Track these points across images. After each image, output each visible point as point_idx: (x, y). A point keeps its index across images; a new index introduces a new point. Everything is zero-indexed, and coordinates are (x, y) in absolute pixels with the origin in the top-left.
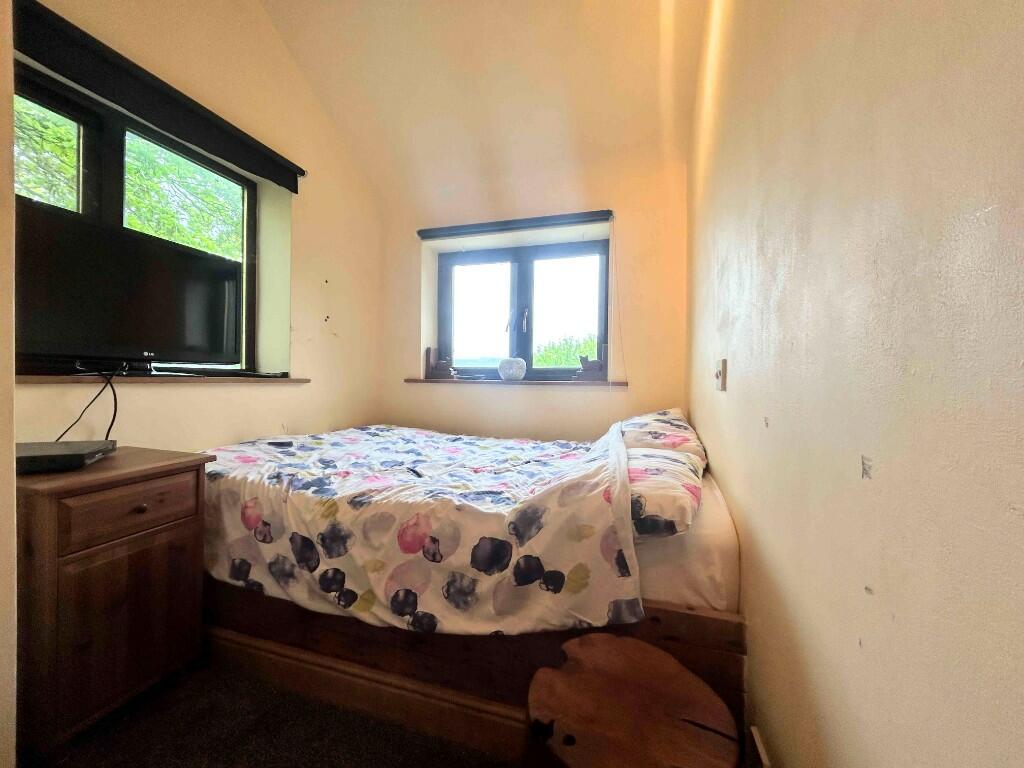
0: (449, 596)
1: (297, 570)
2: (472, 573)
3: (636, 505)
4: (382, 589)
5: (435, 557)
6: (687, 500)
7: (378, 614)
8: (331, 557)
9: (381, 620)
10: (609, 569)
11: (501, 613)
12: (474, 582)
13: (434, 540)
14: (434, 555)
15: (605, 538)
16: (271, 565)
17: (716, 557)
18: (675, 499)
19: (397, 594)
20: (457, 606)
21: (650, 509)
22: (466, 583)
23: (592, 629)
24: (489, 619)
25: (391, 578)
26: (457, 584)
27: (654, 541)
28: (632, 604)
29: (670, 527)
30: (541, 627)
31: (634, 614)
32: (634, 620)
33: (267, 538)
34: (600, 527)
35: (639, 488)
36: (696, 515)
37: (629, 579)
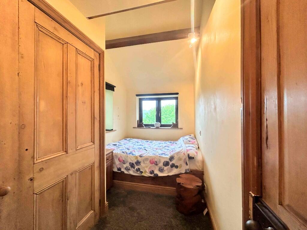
0: (159, 170)
1: (130, 169)
2: (163, 167)
3: (188, 155)
4: (148, 170)
5: (157, 165)
6: (196, 154)
7: (147, 174)
8: (137, 166)
9: (148, 175)
10: (185, 165)
11: (168, 172)
12: (163, 168)
13: (156, 162)
14: (156, 164)
15: (184, 160)
16: (126, 168)
17: (200, 162)
18: (194, 154)
19: (150, 171)
20: (161, 172)
21: (190, 155)
22: (162, 168)
23: (182, 173)
24: (167, 173)
25: (149, 169)
26: (161, 169)
27: (191, 160)
28: (188, 169)
29: (193, 158)
30: (175, 174)
31: (188, 171)
32: (188, 172)
33: (124, 163)
34: (183, 158)
35: (188, 152)
36: (197, 156)
37: (187, 166)
